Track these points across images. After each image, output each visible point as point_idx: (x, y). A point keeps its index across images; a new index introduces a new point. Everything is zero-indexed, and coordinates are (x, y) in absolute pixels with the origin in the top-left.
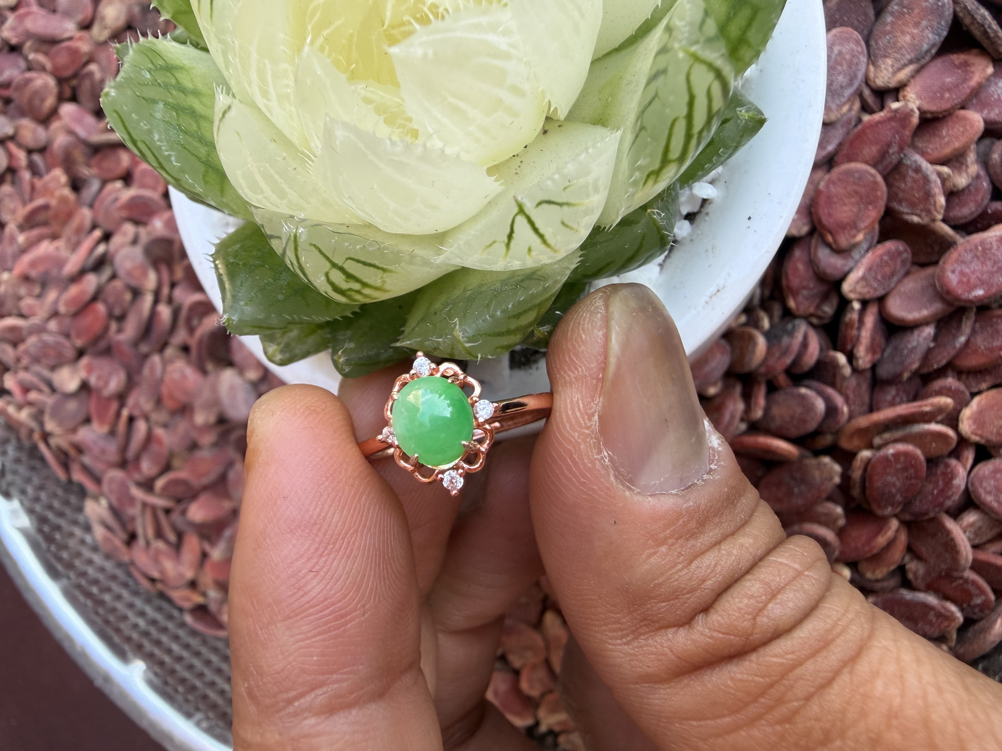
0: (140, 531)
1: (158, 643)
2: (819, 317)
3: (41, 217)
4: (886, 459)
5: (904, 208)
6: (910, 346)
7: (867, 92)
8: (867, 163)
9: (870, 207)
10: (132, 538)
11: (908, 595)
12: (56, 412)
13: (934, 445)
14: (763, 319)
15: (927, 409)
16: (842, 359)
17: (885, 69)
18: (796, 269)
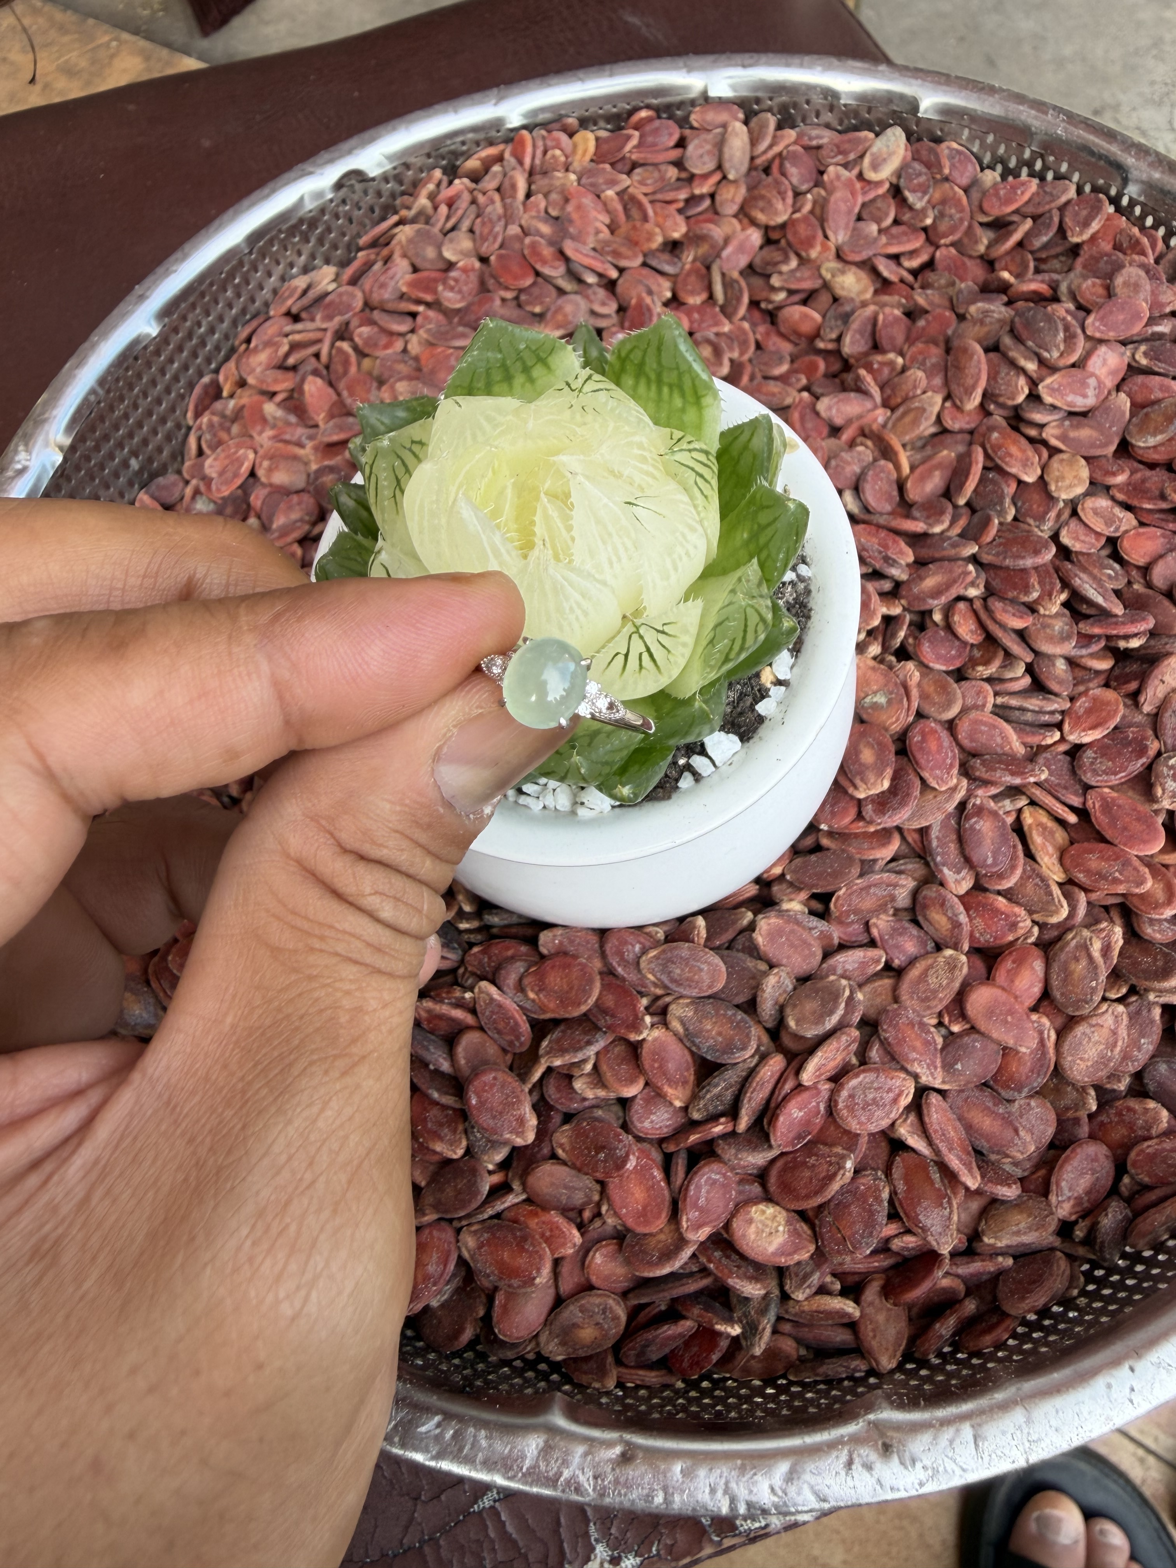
1: (180, 348)
2: (463, 975)
5: (555, 1035)
8: (599, 997)
10: (294, 317)
12: (424, 236)
17: (685, 1011)
18: (508, 949)
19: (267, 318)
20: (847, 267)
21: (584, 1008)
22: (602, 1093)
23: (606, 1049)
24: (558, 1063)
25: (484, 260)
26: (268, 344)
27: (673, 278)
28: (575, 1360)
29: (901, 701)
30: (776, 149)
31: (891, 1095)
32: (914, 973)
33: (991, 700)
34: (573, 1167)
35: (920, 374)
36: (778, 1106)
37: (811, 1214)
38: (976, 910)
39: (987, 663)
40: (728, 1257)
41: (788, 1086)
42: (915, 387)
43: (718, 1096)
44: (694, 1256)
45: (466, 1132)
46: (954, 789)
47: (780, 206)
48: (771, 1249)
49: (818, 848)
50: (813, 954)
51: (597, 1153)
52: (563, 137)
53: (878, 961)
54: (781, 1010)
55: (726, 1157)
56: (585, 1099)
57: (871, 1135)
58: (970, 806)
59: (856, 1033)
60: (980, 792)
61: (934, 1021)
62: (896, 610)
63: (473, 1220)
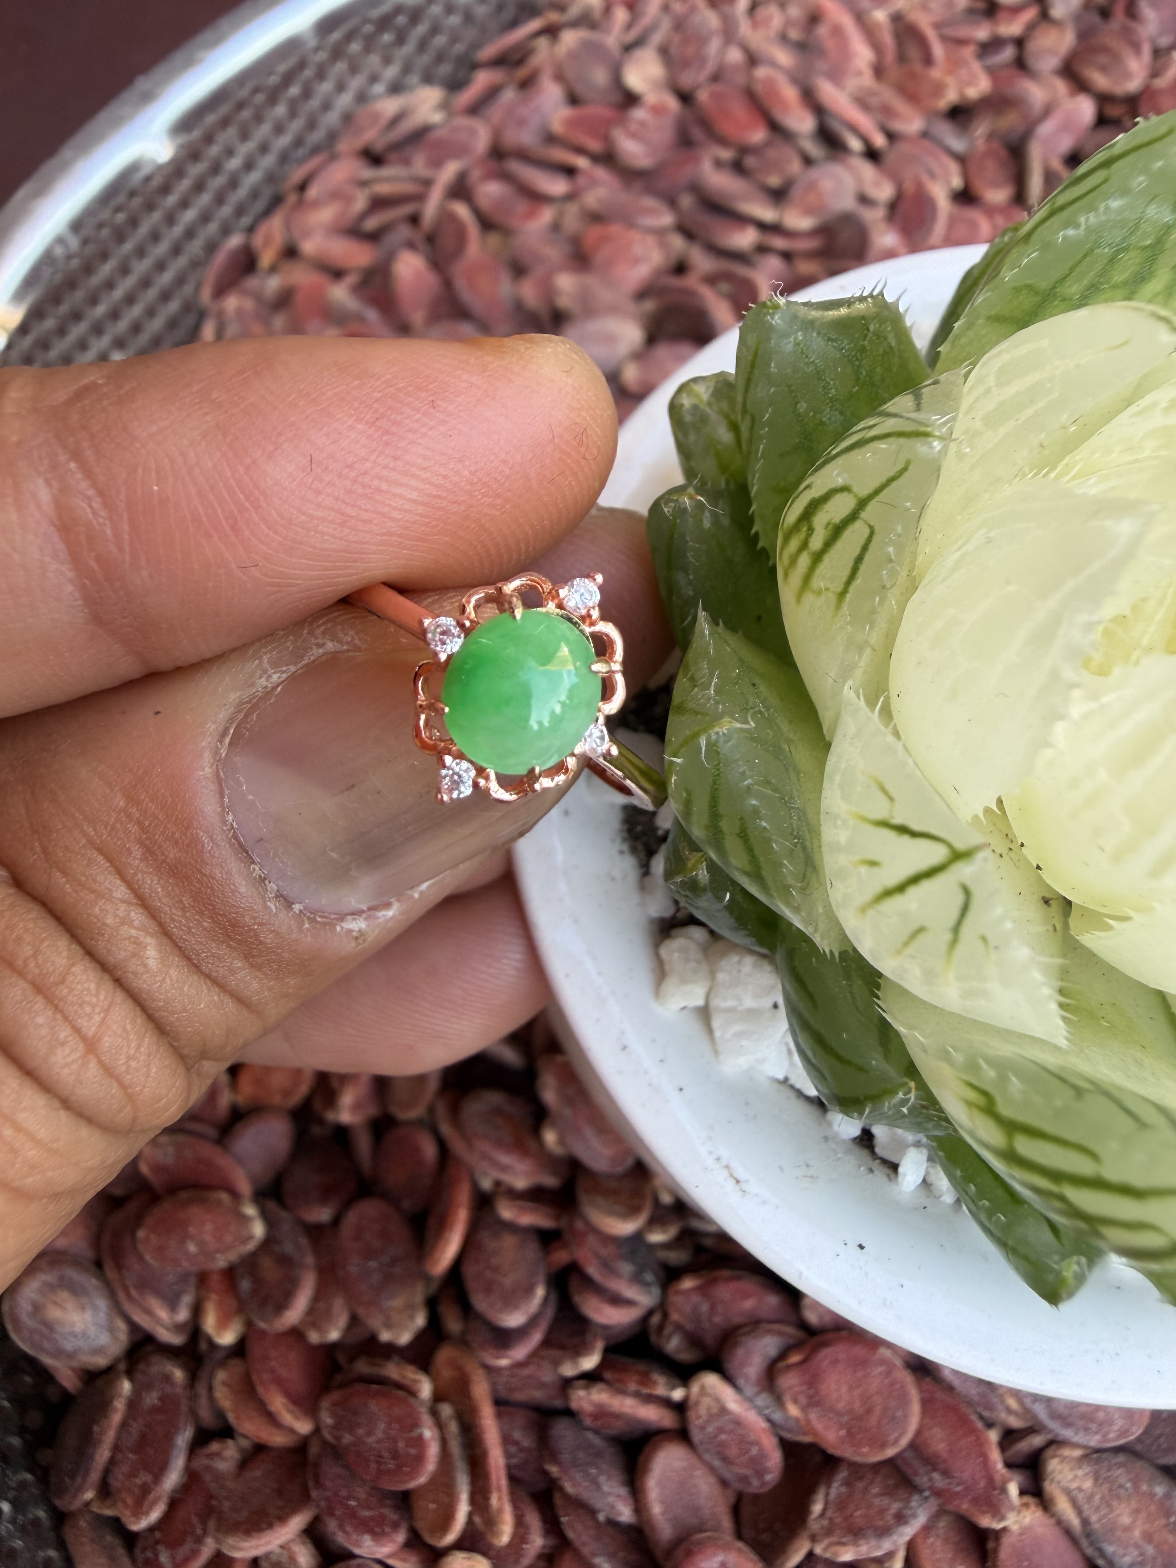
0: (385, 172)
1: (199, 187)
2: (661, 1328)
3: (914, 52)
4: (415, 1424)
5: (836, 1488)
6: (602, 1479)
7: (1037, 1441)
8: (919, 1433)
9: (843, 1433)
10: (373, 158)
11: (183, 1438)
12: (593, 50)
13: (432, 1506)
14: (664, 1232)
15: (494, 1501)
16: (590, 1362)
17: (1076, 1476)
18: (746, 1296)
19: (334, 157)
21: (890, 1452)
23: (927, 1529)
24: (847, 1556)
25: (685, 97)
26: (336, 195)
27: (962, 159)
47: (1131, 63)
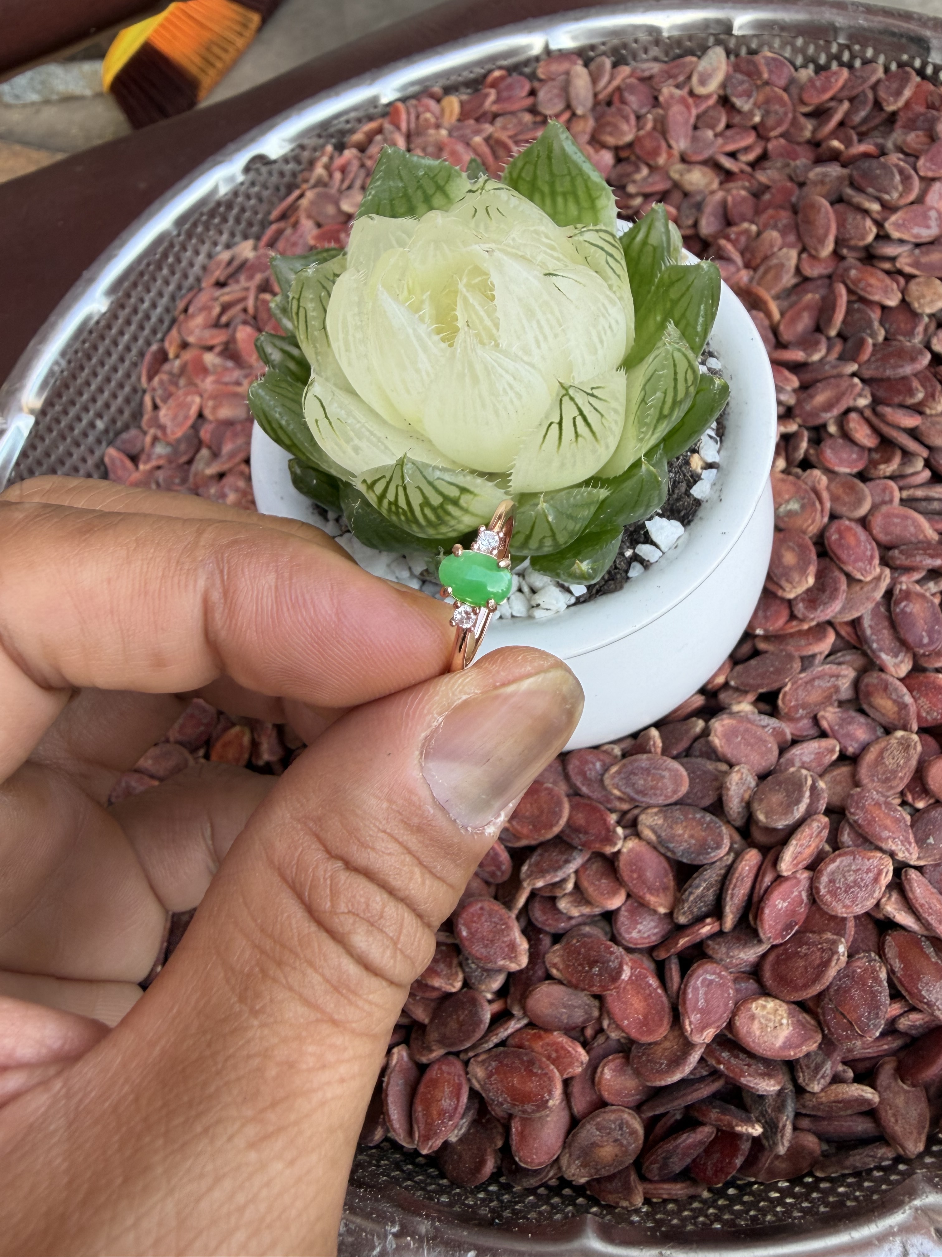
0: (226, 290)
7: (637, 811)
8: (570, 818)
10: (220, 284)
17: (654, 820)
19: (200, 290)
20: (692, 166)
21: (556, 830)
22: (586, 910)
23: (584, 866)
24: (540, 884)
26: (203, 309)
28: (598, 1180)
29: (814, 504)
30: (615, 83)
31: (871, 875)
32: (870, 757)
33: (897, 495)
34: (569, 985)
35: (775, 234)
36: (762, 899)
37: (811, 1004)
38: (919, 690)
39: (887, 461)
40: (736, 1057)
41: (768, 879)
42: (772, 246)
43: (701, 897)
44: (702, 1059)
45: (460, 965)
46: (878, 579)
47: (625, 127)
48: (779, 1043)
49: (756, 653)
50: (770, 750)
51: (591, 968)
52: (432, 103)
53: (832, 751)
54: (748, 805)
55: (718, 956)
56: (571, 918)
57: (857, 918)
58: (897, 592)
59: (825, 820)
60: (904, 579)
61: (898, 801)
62: (793, 427)
63: (480, 1050)
